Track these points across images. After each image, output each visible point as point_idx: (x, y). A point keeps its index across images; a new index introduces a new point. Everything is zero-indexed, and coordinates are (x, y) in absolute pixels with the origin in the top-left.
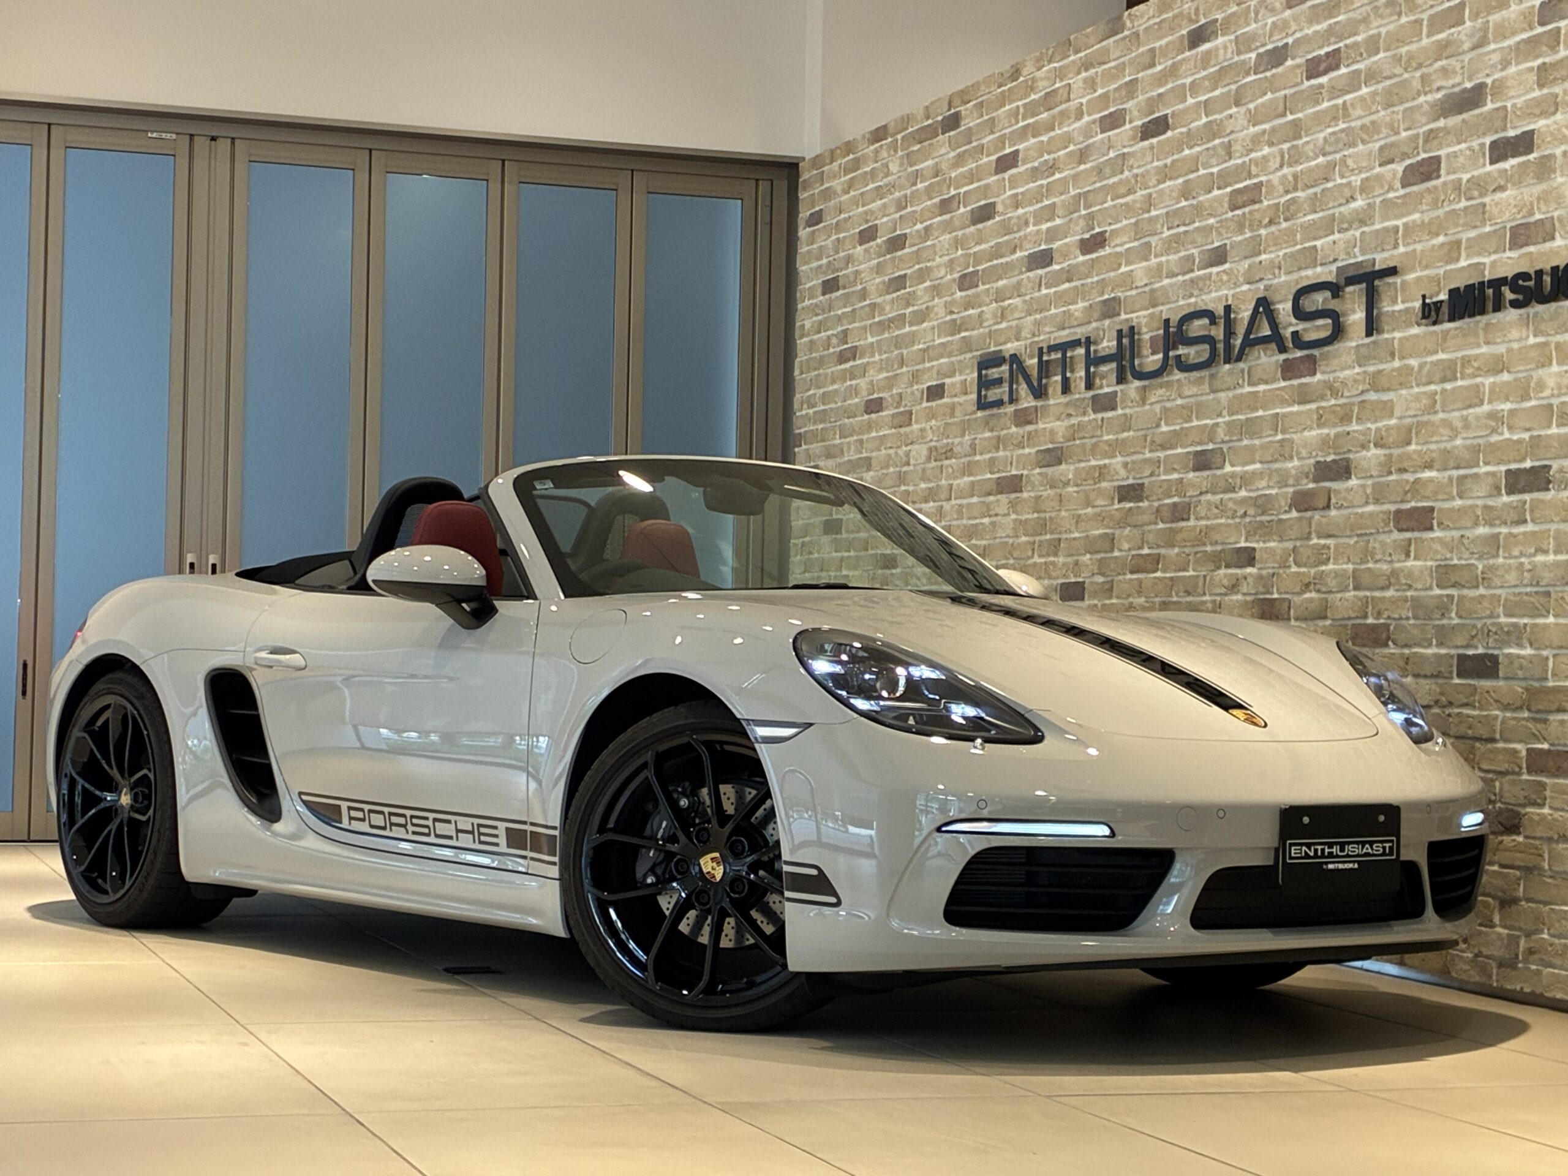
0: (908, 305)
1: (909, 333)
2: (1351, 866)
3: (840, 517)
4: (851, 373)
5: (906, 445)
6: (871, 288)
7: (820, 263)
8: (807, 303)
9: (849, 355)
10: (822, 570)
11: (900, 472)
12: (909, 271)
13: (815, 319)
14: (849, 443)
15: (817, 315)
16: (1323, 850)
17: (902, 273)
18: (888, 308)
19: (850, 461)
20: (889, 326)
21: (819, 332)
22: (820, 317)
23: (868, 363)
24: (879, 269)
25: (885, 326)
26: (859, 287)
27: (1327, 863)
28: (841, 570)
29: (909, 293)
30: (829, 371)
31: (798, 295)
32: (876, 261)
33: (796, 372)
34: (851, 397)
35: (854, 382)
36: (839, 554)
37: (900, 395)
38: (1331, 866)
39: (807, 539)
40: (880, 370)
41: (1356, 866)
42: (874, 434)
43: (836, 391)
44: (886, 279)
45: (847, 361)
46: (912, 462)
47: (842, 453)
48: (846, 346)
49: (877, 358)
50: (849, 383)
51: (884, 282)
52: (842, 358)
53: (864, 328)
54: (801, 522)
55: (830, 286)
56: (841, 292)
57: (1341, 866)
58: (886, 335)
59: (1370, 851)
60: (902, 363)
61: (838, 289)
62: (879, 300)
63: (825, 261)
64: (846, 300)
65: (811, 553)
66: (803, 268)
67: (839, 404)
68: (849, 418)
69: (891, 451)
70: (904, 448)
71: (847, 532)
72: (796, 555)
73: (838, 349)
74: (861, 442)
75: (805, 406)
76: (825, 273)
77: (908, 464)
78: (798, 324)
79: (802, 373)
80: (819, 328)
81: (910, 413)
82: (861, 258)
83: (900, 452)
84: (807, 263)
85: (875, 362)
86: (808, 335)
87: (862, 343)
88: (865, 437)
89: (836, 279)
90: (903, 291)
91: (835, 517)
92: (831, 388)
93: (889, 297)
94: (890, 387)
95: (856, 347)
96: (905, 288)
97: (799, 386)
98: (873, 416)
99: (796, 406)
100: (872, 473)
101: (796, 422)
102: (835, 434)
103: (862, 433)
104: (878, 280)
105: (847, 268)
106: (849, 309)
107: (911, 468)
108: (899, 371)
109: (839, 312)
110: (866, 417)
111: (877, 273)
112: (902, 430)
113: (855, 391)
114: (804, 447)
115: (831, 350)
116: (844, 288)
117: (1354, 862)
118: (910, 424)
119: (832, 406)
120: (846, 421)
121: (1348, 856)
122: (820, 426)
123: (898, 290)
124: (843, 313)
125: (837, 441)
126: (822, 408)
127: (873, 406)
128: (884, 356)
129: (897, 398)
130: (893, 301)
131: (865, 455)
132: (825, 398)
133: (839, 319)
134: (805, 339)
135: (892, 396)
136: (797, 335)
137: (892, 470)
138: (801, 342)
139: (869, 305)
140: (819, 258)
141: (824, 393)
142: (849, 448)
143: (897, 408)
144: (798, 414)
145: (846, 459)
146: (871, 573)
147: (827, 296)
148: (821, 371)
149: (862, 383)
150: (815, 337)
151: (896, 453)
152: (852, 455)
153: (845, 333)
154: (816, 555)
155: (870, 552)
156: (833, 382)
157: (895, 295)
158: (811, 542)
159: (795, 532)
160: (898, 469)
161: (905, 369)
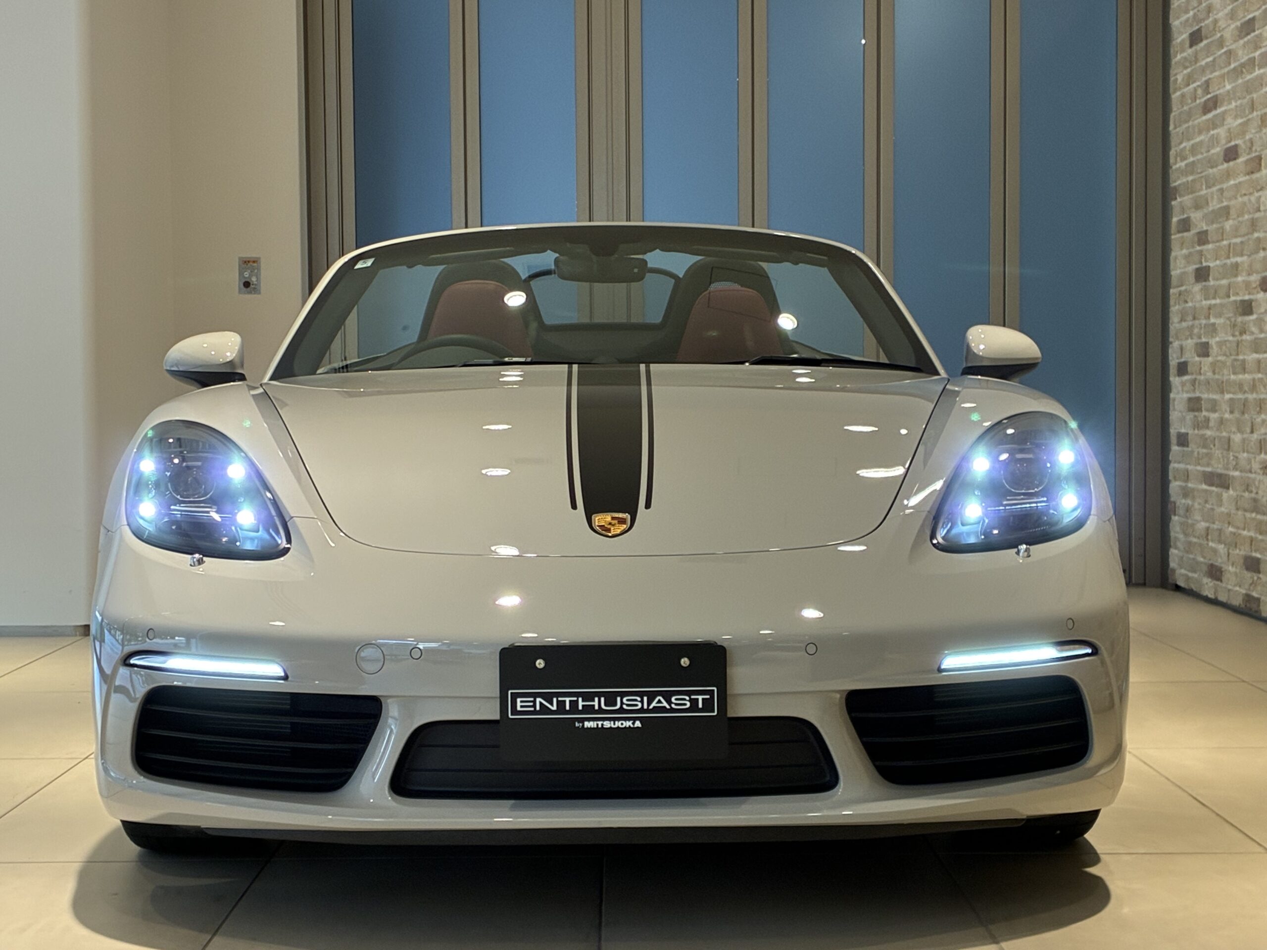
0: (1257, 48)
1: (1257, 77)
2: (629, 724)
3: (1208, 264)
4: (1213, 124)
5: (1258, 191)
6: (1228, 34)
7: (1188, 16)
8: (1179, 57)
9: (1211, 104)
10: (1194, 318)
11: (1252, 219)
12: (1257, 13)
13: (1185, 72)
14: (1212, 193)
15: (1186, 68)
16: (574, 704)
17: (1251, 16)
18: (1240, 53)
19: (1213, 211)
20: (1242, 72)
21: (1188, 85)
22: (1189, 70)
23: (1226, 111)
24: (1232, 16)
25: (1238, 72)
26: (1219, 35)
27: (582, 720)
28: (1209, 318)
29: (1257, 36)
30: (1196, 122)
31: (1172, 51)
32: (1229, 8)
33: (1171, 127)
34: (1213, 147)
35: (1215, 132)
36: (1208, 302)
37: (1251, 142)
38: (587, 724)
39: (1183, 288)
40: (1236, 117)
41: (638, 724)
42: (1232, 182)
43: (1201, 142)
44: (1238, 24)
45: (1209, 111)
46: (1262, 208)
47: (1208, 203)
48: (1209, 96)
49: (1234, 104)
50: (1212, 132)
51: (1237, 27)
52: (1206, 109)
53: (1222, 76)
54: (1178, 271)
55: (1195, 38)
56: (1205, 42)
57: (607, 724)
58: (1240, 81)
59: (665, 704)
60: (1253, 108)
61: (1201, 41)
62: (1233, 47)
63: (1191, 13)
64: (1208, 50)
65: (1186, 302)
66: (1175, 23)
67: (1205, 155)
68: (1212, 167)
69: (1246, 198)
70: (1257, 194)
71: (1214, 279)
72: (1175, 305)
73: (1203, 100)
74: (1221, 191)
75: (1178, 159)
76: (1191, 26)
77: (1259, 210)
78: (1172, 79)
79: (1175, 128)
80: (1189, 80)
81: (1259, 158)
82: (1218, 6)
83: (1253, 199)
84: (1178, 18)
85: (1232, 109)
86: (1180, 89)
87: (1221, 91)
88: (1225, 186)
89: (1199, 30)
90: (1253, 34)
91: (1204, 264)
92: (1198, 140)
93: (1241, 42)
94: (1244, 133)
95: (1216, 96)
96: (1254, 31)
97: (1174, 140)
98: (1231, 163)
99: (1172, 161)
100: (1231, 222)
101: (1173, 176)
102: (1202, 185)
103: (1222, 182)
104: (1233, 26)
105: (1208, 17)
106: (1210, 59)
107: (1262, 214)
108: (1250, 116)
109: (1203, 63)
110: (1226, 165)
111: (1232, 19)
112: (1255, 176)
113: (1214, 140)
114: (1179, 200)
115: (1198, 101)
116: (1207, 38)
117: (634, 720)
118: (1259, 170)
119: (1199, 157)
120: (1211, 171)
121: (621, 710)
122: (1190, 178)
123: (1248, 34)
124: (1206, 64)
125: (1204, 192)
126: (1191, 159)
127: (1231, 154)
128: (1239, 102)
129: (1249, 144)
130: (1244, 46)
131: (1225, 204)
132: (1194, 150)
133: (1203, 70)
134: (1178, 93)
135: (1245, 142)
136: (1171, 90)
137: (1246, 217)
138: (1175, 96)
139: (1225, 52)
140: (1187, 12)
141: (1193, 145)
142: (1212, 198)
143: (1249, 154)
144: (1174, 167)
145: (1210, 209)
146: (1233, 320)
147: (1194, 48)
148: (1190, 123)
149: (1221, 132)
150: (1185, 90)
151: (1250, 200)
152: (1214, 205)
153: (1207, 83)
154: (1190, 304)
155: (1233, 298)
156: (1200, 133)
157: (1246, 39)
158: (1186, 290)
159: (1174, 281)
160: (1251, 216)
161: (1255, 114)
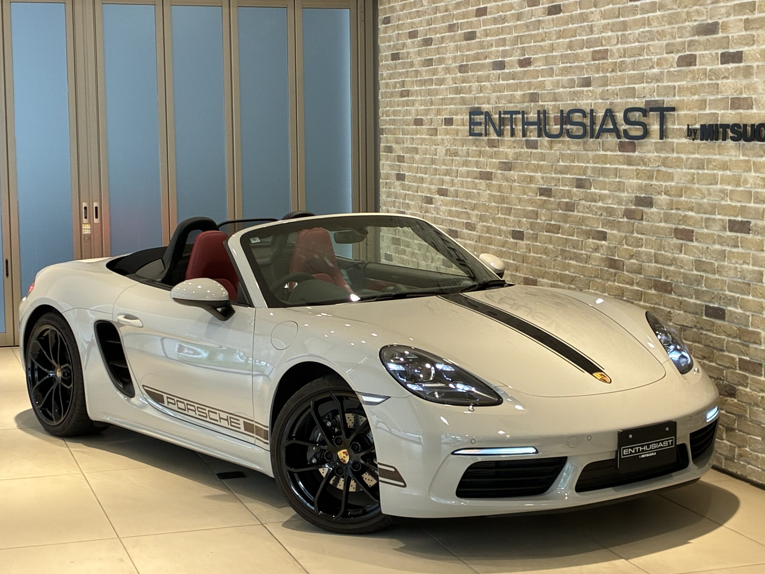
0: (434, 75)
1: (435, 89)
3: (404, 173)
4: (407, 103)
5: (435, 145)
6: (416, 62)
7: (390, 44)
8: (384, 63)
9: (406, 94)
10: (396, 198)
12: (434, 57)
13: (388, 72)
14: (407, 138)
15: (389, 70)
17: (430, 57)
18: (424, 74)
20: (425, 83)
21: (391, 79)
22: (391, 72)
23: (415, 100)
24: (420, 53)
25: (423, 83)
26: (410, 60)
28: (405, 200)
29: (434, 69)
30: (396, 100)
31: (379, 58)
32: (417, 49)
33: (380, 97)
34: (407, 115)
35: (408, 108)
36: (405, 192)
39: (388, 181)
40: (421, 105)
42: (419, 136)
43: (399, 110)
45: (404, 96)
46: (438, 154)
47: (404, 142)
48: (404, 89)
49: (419, 98)
50: (406, 108)
51: (422, 60)
52: (402, 94)
53: (413, 82)
54: (385, 172)
55: (395, 57)
56: (401, 61)
58: (424, 88)
60: (432, 103)
61: (399, 59)
62: (420, 69)
63: (392, 43)
64: (404, 65)
65: (390, 188)
66: (382, 45)
67: (401, 118)
68: (406, 125)
69: (428, 147)
70: (434, 147)
71: (407, 182)
73: (400, 90)
74: (412, 139)
75: (384, 115)
76: (392, 50)
77: (436, 155)
78: (380, 73)
79: (382, 98)
81: (437, 130)
82: (410, 46)
83: (432, 148)
84: (383, 42)
85: (419, 100)
86: (385, 79)
87: (412, 89)
88: (415, 137)
89: (398, 54)
90: (431, 67)
91: (402, 172)
92: (397, 109)
93: (424, 68)
94: (426, 114)
95: (409, 90)
96: (432, 65)
97: (381, 104)
98: (418, 127)
99: (380, 114)
100: (418, 156)
101: (381, 122)
102: (400, 132)
103: (413, 135)
104: (419, 59)
105: (403, 49)
106: (404, 71)
107: (438, 157)
108: (430, 107)
109: (400, 71)
110: (415, 127)
111: (419, 55)
112: (433, 137)
113: (408, 113)
114: (385, 135)
115: (397, 89)
116: (402, 59)
118: (436, 135)
119: (398, 118)
120: (405, 127)
122: (393, 127)
123: (429, 66)
124: (402, 72)
125: (401, 136)
126: (393, 117)
127: (418, 122)
128: (423, 98)
129: (430, 121)
130: (426, 71)
131: (415, 146)
132: (394, 113)
133: (400, 74)
134: (383, 81)
135: (427, 119)
136: (379, 78)
137: (428, 156)
139: (414, 71)
140: (389, 41)
141: (394, 111)
142: (407, 141)
143: (429, 125)
144: (381, 118)
145: (406, 146)
146: (420, 204)
147: (394, 62)
148: (392, 99)
149: (413, 109)
150: (388, 81)
151: (430, 148)
152: (408, 144)
153: (403, 82)
154: (393, 190)
155: (420, 194)
156: (398, 106)
157: (427, 68)
158: (390, 183)
159: (382, 176)
160: (431, 157)
161: (433, 107)
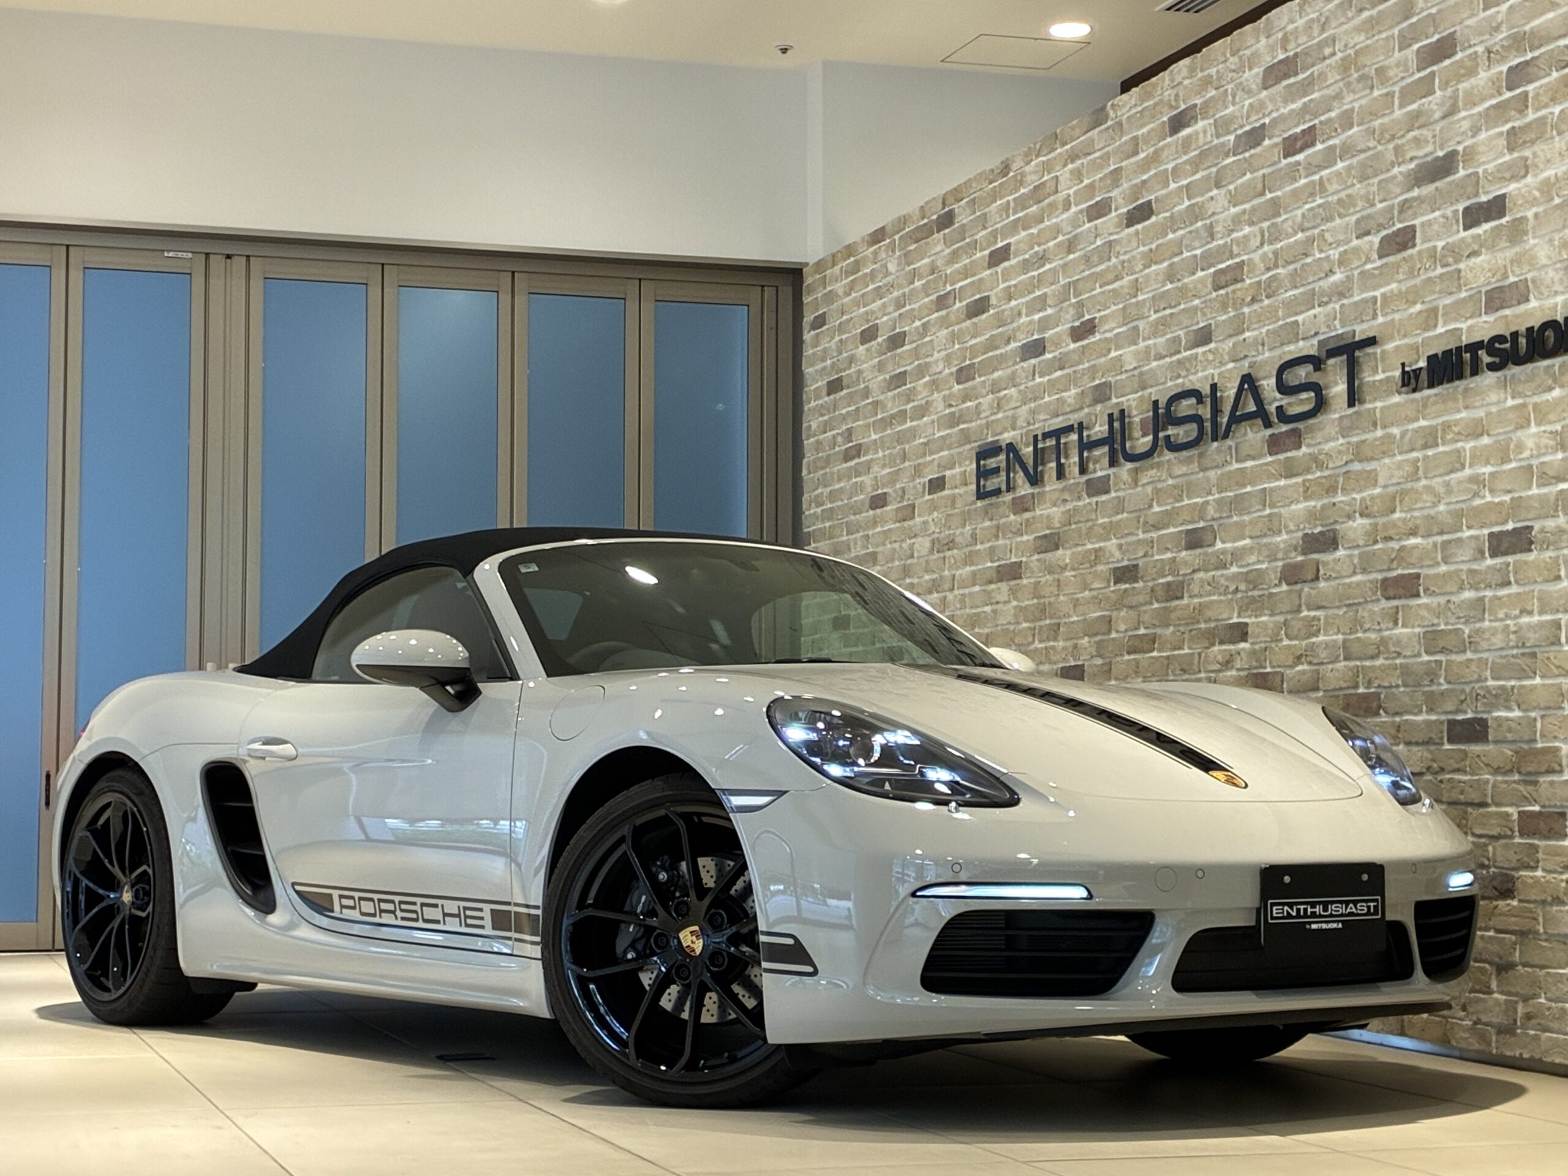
0: (909, 401)
1: (910, 428)
3: (847, 613)
4: (856, 471)
5: (910, 539)
6: (874, 385)
7: (824, 364)
8: (813, 404)
9: (854, 452)
11: (904, 565)
12: (908, 368)
13: (821, 419)
14: (855, 539)
15: (822, 415)
16: (1305, 910)
17: (902, 370)
18: (890, 405)
20: (891, 423)
21: (825, 432)
22: (826, 418)
23: (872, 460)
24: (880, 368)
25: (887, 423)
26: (862, 386)
27: (1310, 923)
29: (909, 389)
30: (835, 470)
31: (804, 397)
32: (877, 360)
33: (804, 472)
34: (857, 494)
35: (859, 479)
36: (849, 650)
37: (903, 490)
39: (817, 636)
40: (884, 466)
42: (879, 529)
43: (842, 489)
44: (887, 376)
45: (852, 458)
46: (916, 554)
47: (849, 549)
48: (850, 444)
49: (881, 454)
50: (854, 480)
51: (885, 380)
52: (848, 457)
53: (868, 426)
54: (810, 620)
55: (834, 386)
56: (845, 392)
58: (889, 431)
60: (904, 458)
61: (842, 389)
62: (882, 397)
63: (829, 362)
64: (850, 399)
65: (821, 650)
66: (808, 370)
67: (845, 501)
68: (855, 514)
69: (896, 545)
70: (908, 542)
71: (855, 628)
72: (807, 652)
73: (844, 448)
74: (866, 537)
75: (813, 505)
76: (829, 374)
77: (912, 556)
78: (805, 425)
79: (809, 473)
80: (825, 428)
81: (913, 506)
82: (863, 358)
83: (904, 545)
84: (812, 365)
85: (879, 459)
86: (815, 435)
87: (866, 440)
88: (870, 533)
89: (840, 379)
90: (904, 388)
92: (837, 486)
93: (890, 394)
94: (893, 482)
95: (860, 445)
96: (906, 384)
97: (806, 487)
98: (878, 511)
99: (805, 506)
100: (879, 566)
101: (805, 521)
102: (842, 531)
103: (868, 528)
104: (880, 378)
105: (850, 368)
106: (853, 408)
107: (915, 560)
108: (902, 466)
109: (844, 411)
110: (871, 512)
111: (879, 371)
112: (906, 524)
113: (859, 488)
115: (837, 449)
116: (848, 387)
118: (913, 518)
119: (839, 503)
120: (852, 517)
122: (828, 524)
123: (899, 387)
124: (847, 412)
125: (845, 538)
126: (829, 506)
127: (879, 501)
128: (887, 452)
129: (900, 493)
130: (894, 397)
132: (832, 496)
133: (844, 418)
134: (812, 440)
135: (895, 491)
136: (804, 436)
137: (898, 562)
138: (808, 443)
139: (871, 403)
140: (823, 360)
141: (831, 492)
142: (856, 544)
143: (900, 502)
144: (807, 513)
147: (832, 397)
148: (828, 470)
149: (866, 480)
150: (821, 437)
151: (901, 547)
152: (858, 551)
153: (850, 431)
154: (826, 652)
155: (878, 646)
156: (839, 480)
157: (896, 392)
158: (820, 639)
159: (805, 629)
160: (903, 562)
161: (907, 464)
